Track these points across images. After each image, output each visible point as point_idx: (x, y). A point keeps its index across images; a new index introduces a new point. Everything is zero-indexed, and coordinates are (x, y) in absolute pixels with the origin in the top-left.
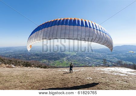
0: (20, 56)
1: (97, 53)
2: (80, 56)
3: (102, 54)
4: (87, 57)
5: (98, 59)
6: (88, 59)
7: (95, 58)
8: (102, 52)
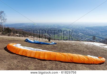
0: (30, 30)
1: (90, 31)
2: (74, 32)
3: (95, 32)
4: (80, 33)
5: (90, 35)
6: (81, 35)
7: (88, 35)
8: (96, 30)
